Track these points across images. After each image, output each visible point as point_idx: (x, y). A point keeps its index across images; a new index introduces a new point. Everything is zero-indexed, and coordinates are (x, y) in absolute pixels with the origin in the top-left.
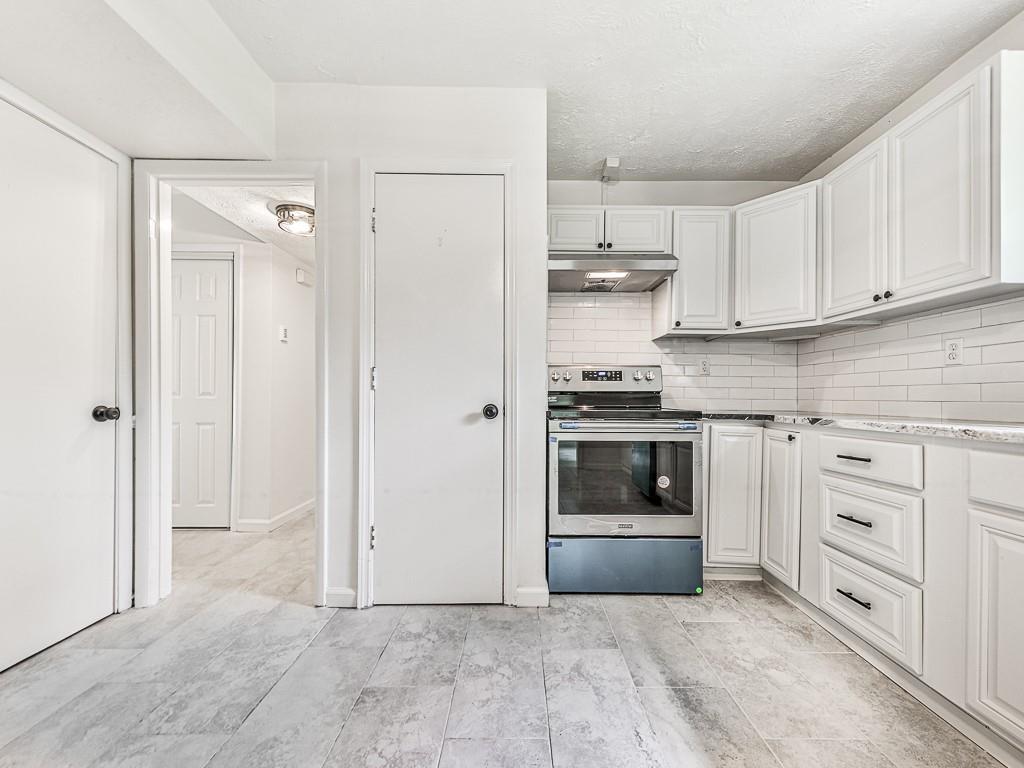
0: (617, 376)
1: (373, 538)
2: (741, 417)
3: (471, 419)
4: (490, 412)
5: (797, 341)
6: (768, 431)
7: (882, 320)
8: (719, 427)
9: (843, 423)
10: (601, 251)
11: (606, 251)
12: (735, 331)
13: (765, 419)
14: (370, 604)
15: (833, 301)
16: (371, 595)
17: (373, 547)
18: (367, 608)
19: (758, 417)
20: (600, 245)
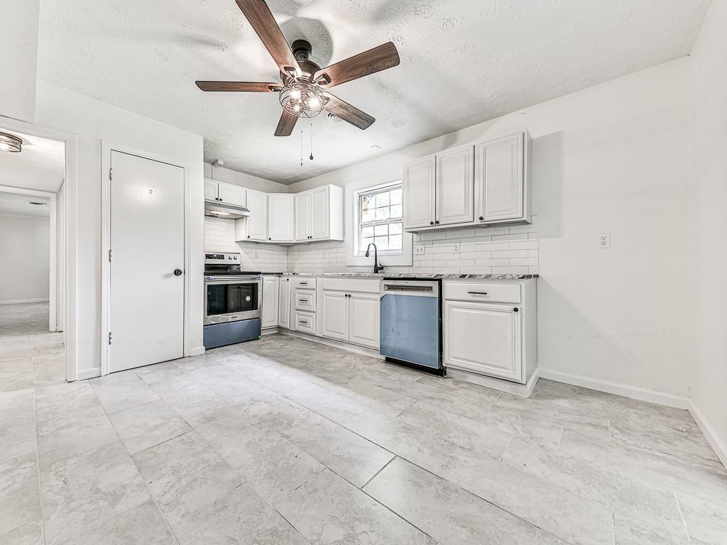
0: (222, 257)
1: (110, 338)
2: (272, 274)
3: (168, 276)
4: (177, 273)
5: (288, 247)
6: (281, 279)
7: (310, 243)
8: (266, 277)
9: (301, 274)
10: (217, 202)
11: (219, 202)
12: (269, 241)
13: (280, 274)
14: (108, 373)
15: (299, 235)
16: (109, 368)
17: (110, 343)
18: (107, 375)
19: (278, 274)
20: (217, 199)
